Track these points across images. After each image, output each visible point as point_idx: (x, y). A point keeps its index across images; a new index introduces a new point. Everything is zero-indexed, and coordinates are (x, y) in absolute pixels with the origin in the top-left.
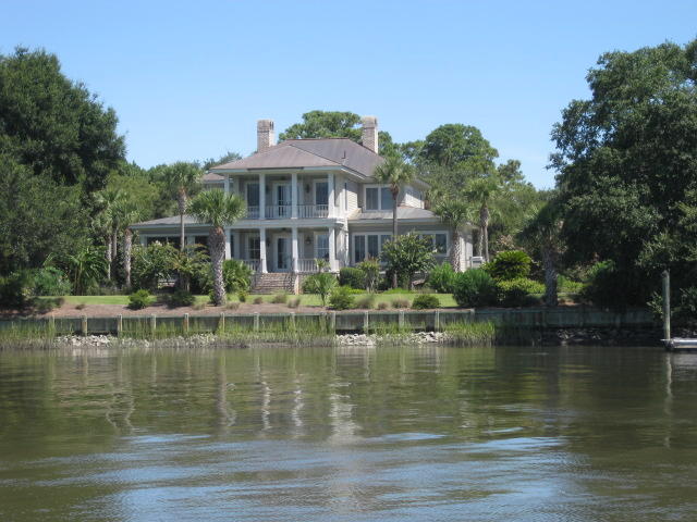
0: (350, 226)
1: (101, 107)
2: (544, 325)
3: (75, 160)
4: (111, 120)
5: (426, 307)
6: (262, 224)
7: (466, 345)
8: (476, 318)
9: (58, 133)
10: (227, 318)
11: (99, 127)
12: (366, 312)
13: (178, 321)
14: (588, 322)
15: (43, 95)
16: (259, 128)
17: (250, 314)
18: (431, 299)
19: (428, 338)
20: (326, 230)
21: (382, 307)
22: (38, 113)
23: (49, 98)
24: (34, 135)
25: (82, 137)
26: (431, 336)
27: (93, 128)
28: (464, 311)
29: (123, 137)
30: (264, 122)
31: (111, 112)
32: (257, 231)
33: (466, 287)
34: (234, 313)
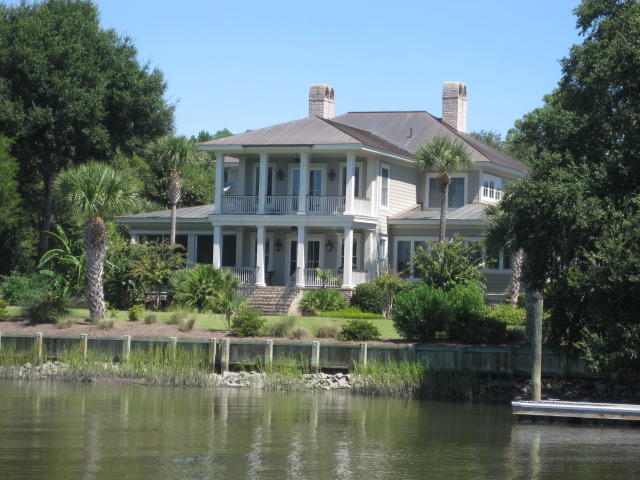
0: (391, 228)
1: (146, 68)
2: (510, 371)
3: (100, 134)
4: (155, 86)
5: (355, 338)
6: (261, 221)
7: (378, 394)
8: (413, 357)
9: (71, 99)
10: (91, 342)
11: (135, 94)
12: (271, 341)
13: (25, 343)
14: (574, 369)
15: (59, 49)
16: (311, 95)
17: (121, 338)
18: (363, 327)
19: (343, 382)
20: (342, 231)
21: (298, 335)
22: (50, 72)
23: (65, 55)
24: (43, 101)
25: (111, 105)
26: (347, 379)
27: (127, 95)
28: (402, 346)
29: (173, 108)
30: (318, 88)
31: (158, 75)
32: (254, 230)
33: (408, 312)
34: (101, 335)
